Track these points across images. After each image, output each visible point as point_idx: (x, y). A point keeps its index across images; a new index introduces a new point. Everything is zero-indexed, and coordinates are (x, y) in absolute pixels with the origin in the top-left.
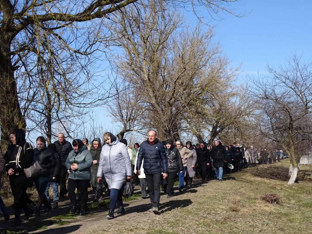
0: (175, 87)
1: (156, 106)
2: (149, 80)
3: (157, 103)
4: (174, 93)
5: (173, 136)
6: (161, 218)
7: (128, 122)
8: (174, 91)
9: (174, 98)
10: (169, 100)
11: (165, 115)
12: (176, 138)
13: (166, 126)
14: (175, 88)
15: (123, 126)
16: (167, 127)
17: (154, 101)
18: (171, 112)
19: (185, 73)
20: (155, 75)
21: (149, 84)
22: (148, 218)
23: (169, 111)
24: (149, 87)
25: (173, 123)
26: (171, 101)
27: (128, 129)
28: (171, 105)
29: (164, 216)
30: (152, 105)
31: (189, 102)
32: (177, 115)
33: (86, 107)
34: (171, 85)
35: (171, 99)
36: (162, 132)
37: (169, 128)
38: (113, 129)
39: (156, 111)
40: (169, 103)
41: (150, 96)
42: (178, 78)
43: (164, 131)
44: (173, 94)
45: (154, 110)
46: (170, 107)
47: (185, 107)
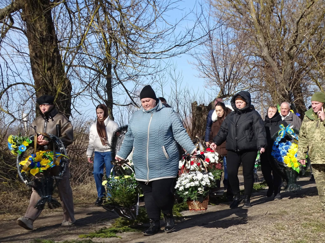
0: (297, 29)
1: (270, 59)
2: (258, 21)
3: (271, 56)
4: (296, 39)
5: (296, 104)
6: (269, 239)
7: (226, 83)
8: (297, 36)
9: (296, 46)
10: (288, 49)
11: (283, 72)
12: (299, 107)
13: (285, 89)
14: (297, 32)
15: (219, 89)
16: (286, 91)
17: (265, 52)
18: (292, 68)
19: (313, 8)
20: (268, 14)
21: (259, 28)
22: (245, 238)
23: (289, 66)
24: (259, 31)
25: (295, 84)
26: (292, 51)
27: (227, 93)
28: (291, 58)
29: (274, 234)
30: (264, 58)
31: (319, 52)
32: (300, 72)
33: (157, 57)
34: (292, 28)
35: (291, 49)
36: (279, 98)
37: (289, 92)
38: (204, 93)
39: (269, 67)
40: (289, 55)
41: (260, 45)
42: (302, 15)
43: (281, 96)
44: (294, 41)
45: (266, 67)
46: (290, 60)
47: (312, 60)
